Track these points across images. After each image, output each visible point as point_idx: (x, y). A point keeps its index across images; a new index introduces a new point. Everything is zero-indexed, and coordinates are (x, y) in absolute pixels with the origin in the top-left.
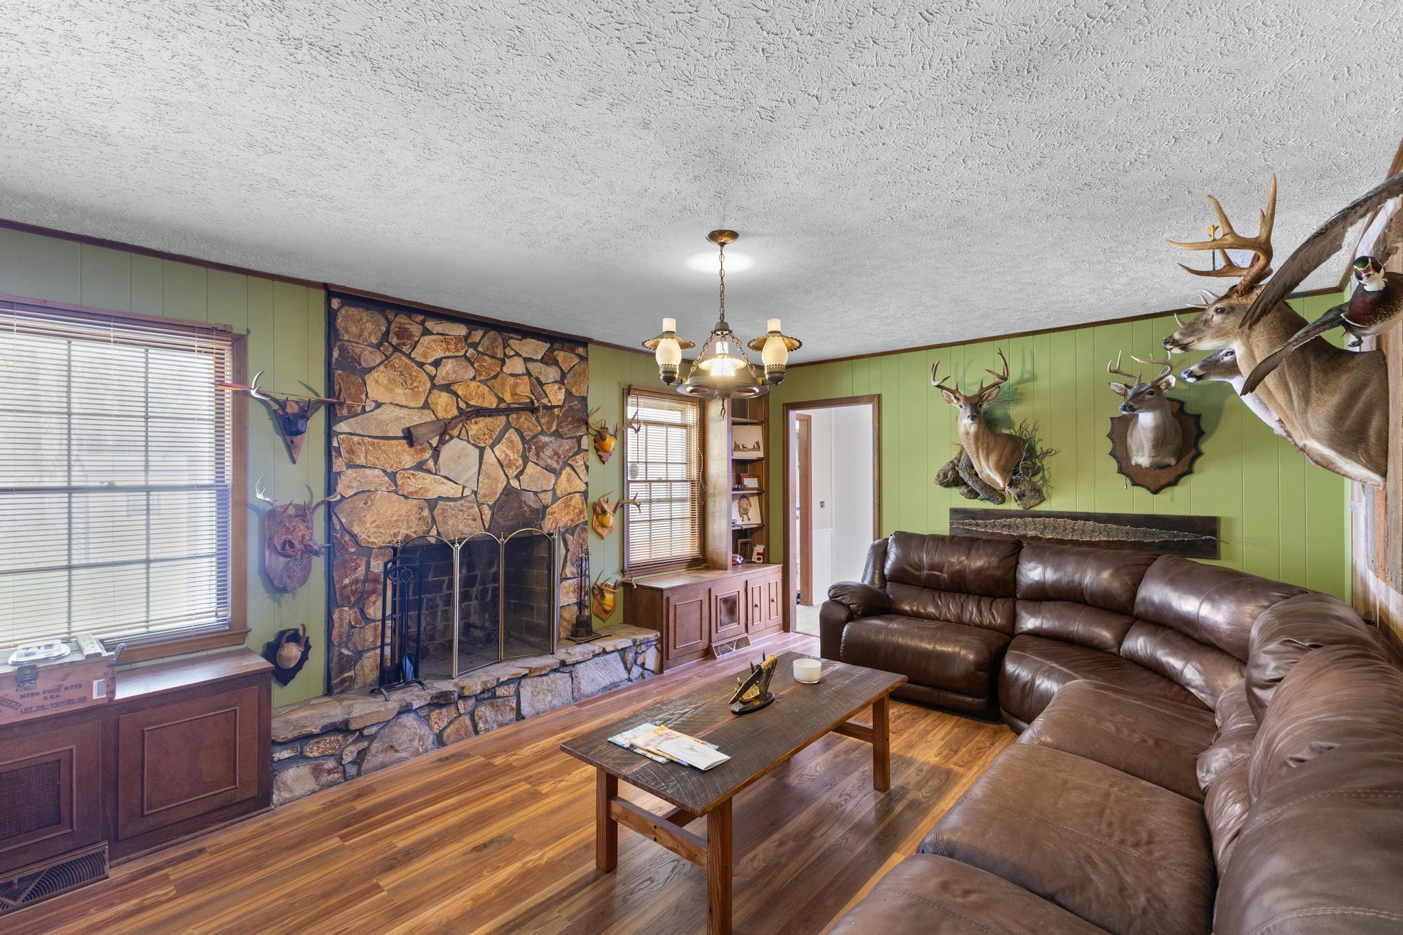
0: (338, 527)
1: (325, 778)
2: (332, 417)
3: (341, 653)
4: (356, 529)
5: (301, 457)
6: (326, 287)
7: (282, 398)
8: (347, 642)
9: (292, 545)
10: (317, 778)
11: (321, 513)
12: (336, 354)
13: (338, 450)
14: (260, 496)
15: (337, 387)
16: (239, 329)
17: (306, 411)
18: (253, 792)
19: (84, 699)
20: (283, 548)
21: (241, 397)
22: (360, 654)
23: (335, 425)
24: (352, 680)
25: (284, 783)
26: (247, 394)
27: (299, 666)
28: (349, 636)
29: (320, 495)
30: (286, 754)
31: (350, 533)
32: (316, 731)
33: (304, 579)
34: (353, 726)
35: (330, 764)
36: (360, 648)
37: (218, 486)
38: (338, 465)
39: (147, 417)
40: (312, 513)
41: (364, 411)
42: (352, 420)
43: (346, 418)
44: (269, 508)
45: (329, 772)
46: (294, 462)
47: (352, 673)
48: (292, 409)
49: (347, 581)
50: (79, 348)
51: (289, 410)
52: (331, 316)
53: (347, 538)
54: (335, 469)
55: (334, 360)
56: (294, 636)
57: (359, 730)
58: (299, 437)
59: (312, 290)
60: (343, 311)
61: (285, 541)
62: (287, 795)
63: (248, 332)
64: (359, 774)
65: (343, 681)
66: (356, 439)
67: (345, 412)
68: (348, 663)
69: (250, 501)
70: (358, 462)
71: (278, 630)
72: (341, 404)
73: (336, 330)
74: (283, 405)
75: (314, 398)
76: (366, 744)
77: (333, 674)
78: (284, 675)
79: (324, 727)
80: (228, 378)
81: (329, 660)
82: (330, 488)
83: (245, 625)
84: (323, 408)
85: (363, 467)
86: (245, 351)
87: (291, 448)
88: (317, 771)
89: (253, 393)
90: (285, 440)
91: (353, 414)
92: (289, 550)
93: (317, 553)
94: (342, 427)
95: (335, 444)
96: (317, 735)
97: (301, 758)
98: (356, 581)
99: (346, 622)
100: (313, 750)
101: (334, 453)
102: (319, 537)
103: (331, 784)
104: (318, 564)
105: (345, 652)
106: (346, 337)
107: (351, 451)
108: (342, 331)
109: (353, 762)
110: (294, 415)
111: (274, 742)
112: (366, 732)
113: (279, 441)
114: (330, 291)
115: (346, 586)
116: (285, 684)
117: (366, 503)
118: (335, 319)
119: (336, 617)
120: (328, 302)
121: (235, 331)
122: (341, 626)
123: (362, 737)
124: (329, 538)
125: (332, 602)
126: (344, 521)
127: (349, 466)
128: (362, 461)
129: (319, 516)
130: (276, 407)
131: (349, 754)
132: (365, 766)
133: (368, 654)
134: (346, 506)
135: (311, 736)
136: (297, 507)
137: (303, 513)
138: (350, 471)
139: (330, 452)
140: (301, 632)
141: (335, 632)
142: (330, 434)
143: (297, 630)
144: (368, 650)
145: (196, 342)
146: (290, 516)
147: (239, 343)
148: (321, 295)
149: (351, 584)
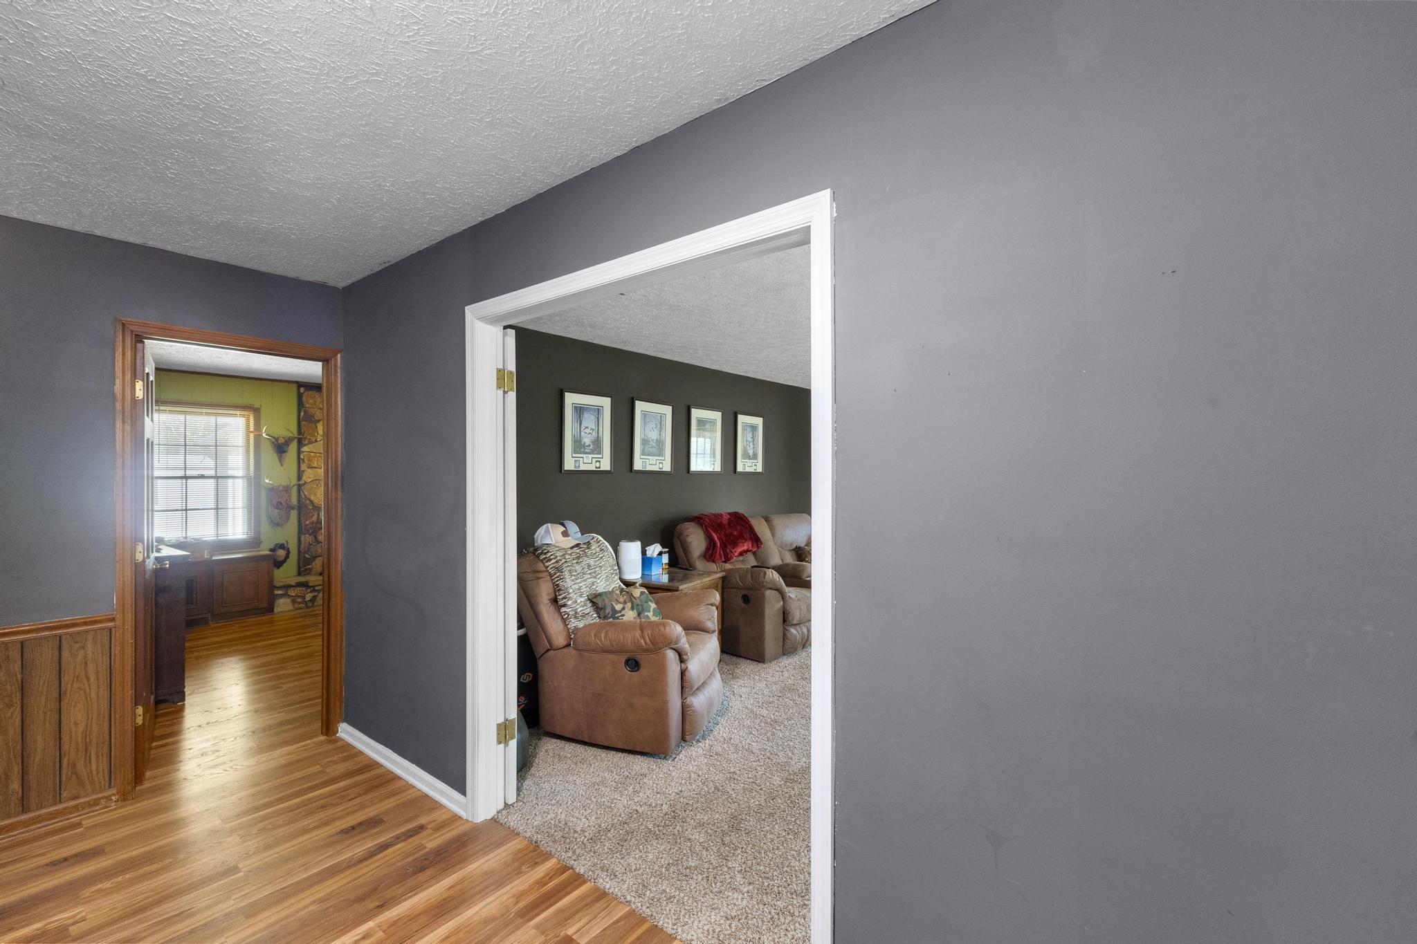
0: (303, 497)
1: (297, 606)
2: (300, 444)
3: (305, 557)
4: (312, 498)
5: (286, 463)
6: (297, 382)
7: (276, 436)
8: (308, 551)
9: (281, 504)
10: (293, 605)
11: (295, 489)
12: (302, 414)
13: (303, 460)
14: (267, 481)
15: (303, 430)
16: (257, 405)
17: (288, 442)
18: (266, 605)
19: (201, 557)
20: (277, 505)
21: (258, 438)
22: (314, 558)
23: (302, 447)
24: (310, 570)
25: (279, 604)
26: (261, 435)
27: (284, 561)
28: (309, 549)
29: (294, 481)
30: (280, 592)
31: (310, 500)
32: (293, 584)
33: (287, 520)
34: (310, 584)
35: (300, 600)
36: (314, 555)
37: (247, 477)
38: (303, 467)
39: (216, 446)
40: (291, 490)
41: (316, 441)
42: (310, 445)
43: (307, 445)
44: (271, 486)
45: (300, 603)
46: (282, 465)
47: (310, 566)
48: (281, 441)
49: (308, 522)
50: (188, 417)
51: (280, 442)
52: (300, 396)
53: (308, 502)
54: (302, 469)
55: (301, 417)
56: (282, 546)
57: (312, 586)
58: (284, 454)
59: (291, 385)
60: (306, 393)
61: (278, 502)
62: (280, 609)
63: (261, 406)
64: (313, 606)
65: (306, 570)
66: (312, 454)
67: (307, 442)
68: (308, 562)
69: (262, 483)
70: (314, 466)
71: (274, 543)
72: (305, 438)
73: (302, 403)
74: (277, 439)
75: (291, 435)
76: (316, 594)
77: (301, 566)
78: (279, 564)
79: (297, 583)
80: (252, 428)
81: (299, 559)
82: (299, 478)
83: (260, 540)
84: (296, 440)
85: (315, 468)
86: (259, 415)
87: (281, 459)
88: (294, 602)
89: (264, 435)
90: (278, 455)
91: (310, 443)
92: (280, 507)
93: (293, 508)
94: (305, 449)
95: (302, 457)
96: (293, 586)
97: (285, 595)
98: (313, 523)
99: (307, 542)
100: (292, 592)
101: (301, 462)
102: (294, 501)
103: (301, 608)
104: (294, 514)
105: (307, 556)
106: (307, 406)
107: (310, 460)
108: (305, 403)
109: (310, 601)
110: (282, 444)
111: (275, 586)
112: (316, 588)
113: (275, 457)
114: (299, 384)
115: (307, 525)
116: (278, 568)
117: (317, 485)
118: (302, 397)
119: (302, 538)
120: (299, 389)
121: (255, 407)
122: (305, 543)
123: (314, 591)
124: (299, 501)
125: (300, 532)
126: (306, 494)
127: (309, 467)
128: (315, 465)
129: (294, 491)
130: (274, 440)
131: (309, 597)
132: (316, 604)
133: (318, 558)
134: (307, 487)
135: (291, 586)
136: (284, 487)
137: (287, 489)
138: (309, 470)
139: (299, 461)
140: (285, 545)
141: (302, 546)
142: (299, 453)
143: (284, 544)
144: (319, 556)
145: (238, 413)
146: (280, 491)
147: (256, 411)
148: (295, 386)
149: (310, 524)
